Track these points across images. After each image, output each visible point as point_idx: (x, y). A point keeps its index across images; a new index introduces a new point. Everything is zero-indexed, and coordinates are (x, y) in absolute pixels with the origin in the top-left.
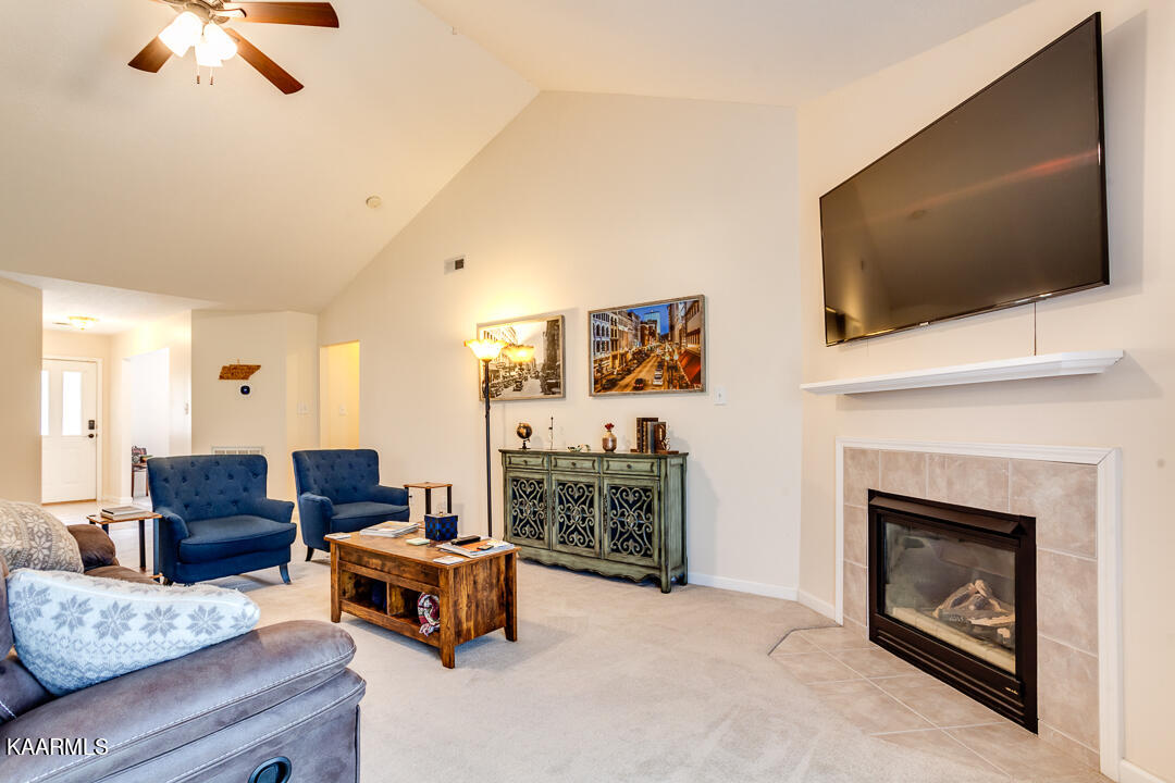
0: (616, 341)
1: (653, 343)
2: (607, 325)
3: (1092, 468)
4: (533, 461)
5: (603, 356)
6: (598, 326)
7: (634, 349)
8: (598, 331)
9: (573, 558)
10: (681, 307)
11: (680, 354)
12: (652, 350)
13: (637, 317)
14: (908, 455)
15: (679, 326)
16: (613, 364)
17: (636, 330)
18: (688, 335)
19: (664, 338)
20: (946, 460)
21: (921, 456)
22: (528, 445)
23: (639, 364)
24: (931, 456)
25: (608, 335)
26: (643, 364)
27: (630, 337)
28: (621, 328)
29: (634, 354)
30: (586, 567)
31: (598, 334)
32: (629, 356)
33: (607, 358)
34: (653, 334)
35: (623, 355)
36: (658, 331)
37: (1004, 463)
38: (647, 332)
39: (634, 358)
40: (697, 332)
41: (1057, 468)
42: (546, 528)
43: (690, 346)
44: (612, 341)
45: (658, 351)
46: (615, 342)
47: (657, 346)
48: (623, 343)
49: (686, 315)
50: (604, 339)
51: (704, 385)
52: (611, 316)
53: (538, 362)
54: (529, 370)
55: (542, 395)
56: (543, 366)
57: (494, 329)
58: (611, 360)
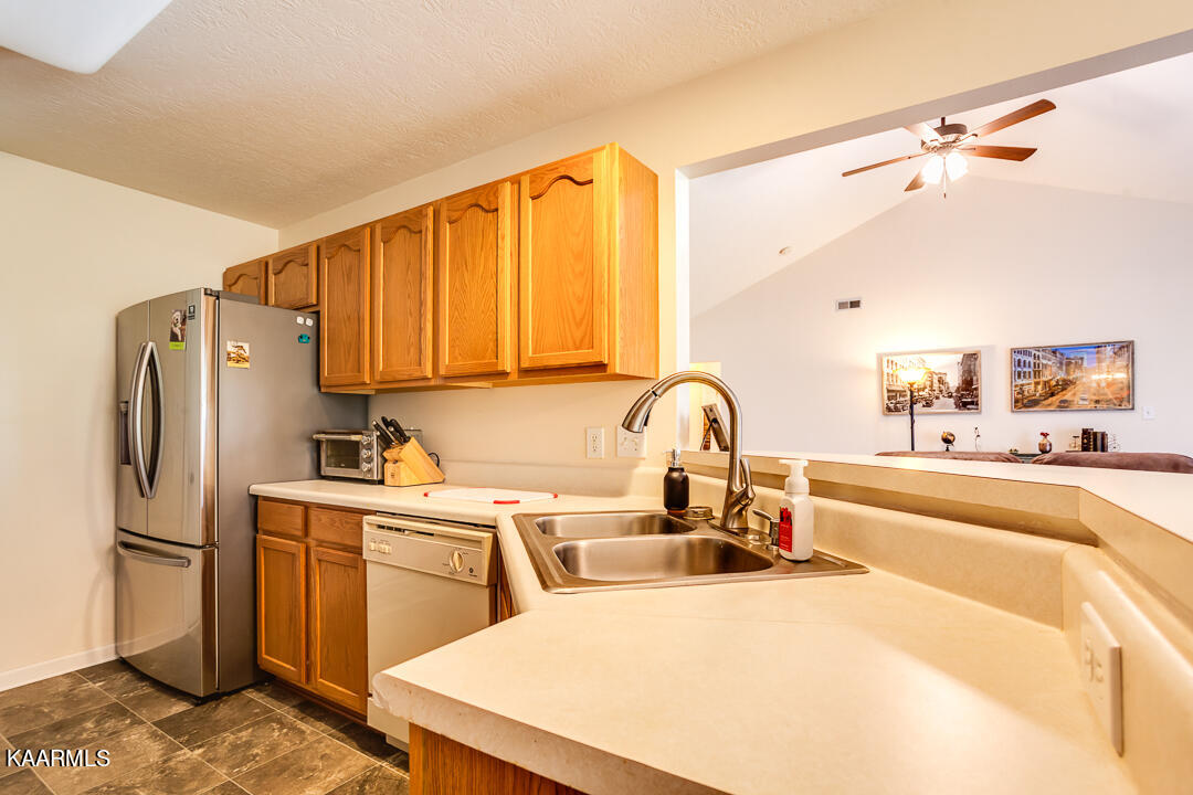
1: (1078, 374)
2: (1029, 359)
5: (1024, 382)
6: (1019, 360)
7: (1058, 378)
8: (1019, 363)
10: (1109, 348)
11: (1107, 382)
12: (1077, 379)
13: (1062, 354)
15: (1106, 363)
16: (1036, 388)
17: (1061, 364)
18: (1118, 368)
23: (1064, 389)
25: (1030, 367)
26: (1068, 389)
27: (1054, 368)
28: (1044, 362)
29: (1058, 381)
31: (1019, 366)
32: (1053, 383)
33: (1029, 384)
34: (1078, 367)
35: (1046, 382)
38: (1072, 366)
39: (1058, 385)
40: (1126, 367)
44: (1035, 371)
45: (1084, 380)
46: (1038, 372)
47: (1084, 377)
48: (1047, 373)
49: (1115, 354)
50: (1026, 370)
51: (1133, 405)
52: (1033, 352)
53: (951, 386)
54: (941, 391)
55: (957, 410)
56: (958, 388)
57: (899, 357)
58: (1033, 385)
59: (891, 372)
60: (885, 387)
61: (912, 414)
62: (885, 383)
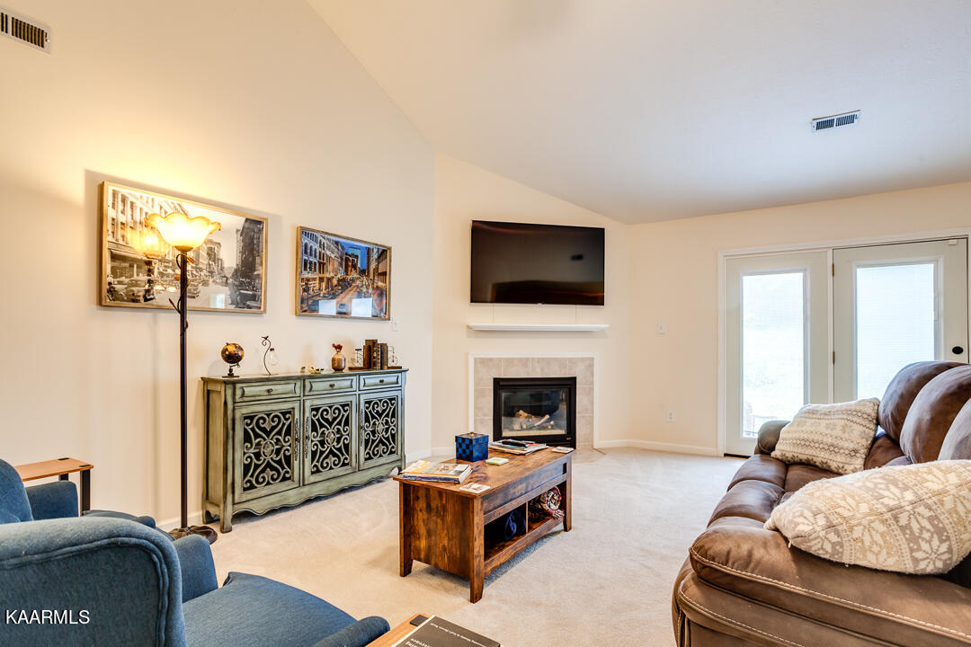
0: (324, 264)
1: (354, 275)
2: (316, 246)
3: (592, 359)
4: (278, 388)
5: (310, 276)
6: (306, 245)
7: (339, 276)
8: (306, 250)
9: (328, 483)
10: (375, 251)
11: (373, 288)
12: (353, 280)
13: (343, 248)
14: (520, 360)
15: (373, 266)
16: (320, 286)
17: (342, 259)
18: (379, 274)
19: (363, 272)
20: (540, 360)
21: (527, 359)
22: (236, 371)
23: (343, 290)
24: (533, 359)
25: (315, 256)
26: (347, 291)
27: (336, 264)
28: (329, 253)
29: (339, 280)
30: (341, 486)
31: (306, 252)
32: (335, 282)
33: (314, 279)
34: (354, 266)
35: (329, 280)
36: (359, 265)
37: (565, 359)
38: (350, 264)
39: (338, 285)
40: (384, 274)
41: (583, 360)
42: (296, 464)
43: (380, 284)
44: (320, 263)
45: (358, 283)
46: (322, 265)
47: (357, 279)
48: (330, 268)
49: (379, 258)
50: (312, 259)
51: (389, 315)
52: (320, 238)
53: (226, 265)
54: (211, 272)
55: (232, 307)
56: (236, 271)
57: (138, 193)
58: (317, 281)
59: (122, 218)
60: (106, 246)
61: (182, 311)
62: (108, 238)
